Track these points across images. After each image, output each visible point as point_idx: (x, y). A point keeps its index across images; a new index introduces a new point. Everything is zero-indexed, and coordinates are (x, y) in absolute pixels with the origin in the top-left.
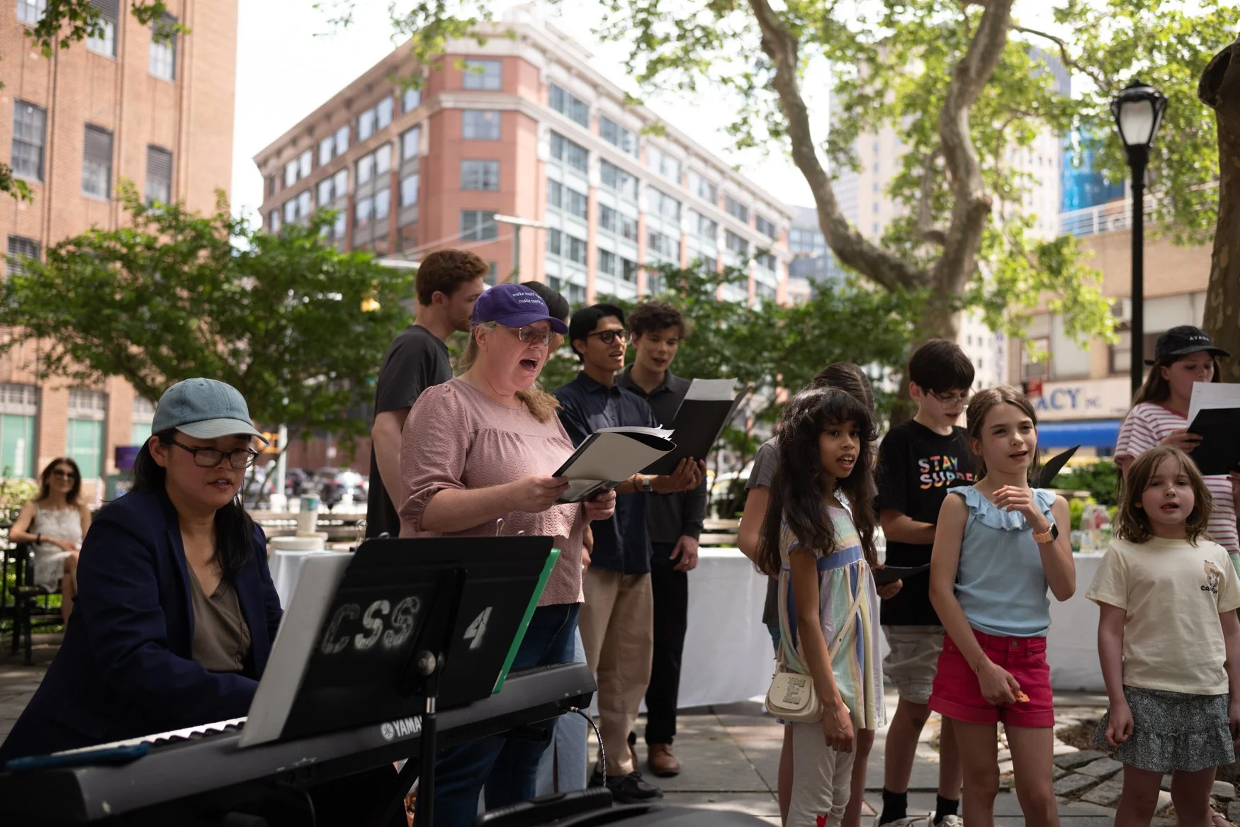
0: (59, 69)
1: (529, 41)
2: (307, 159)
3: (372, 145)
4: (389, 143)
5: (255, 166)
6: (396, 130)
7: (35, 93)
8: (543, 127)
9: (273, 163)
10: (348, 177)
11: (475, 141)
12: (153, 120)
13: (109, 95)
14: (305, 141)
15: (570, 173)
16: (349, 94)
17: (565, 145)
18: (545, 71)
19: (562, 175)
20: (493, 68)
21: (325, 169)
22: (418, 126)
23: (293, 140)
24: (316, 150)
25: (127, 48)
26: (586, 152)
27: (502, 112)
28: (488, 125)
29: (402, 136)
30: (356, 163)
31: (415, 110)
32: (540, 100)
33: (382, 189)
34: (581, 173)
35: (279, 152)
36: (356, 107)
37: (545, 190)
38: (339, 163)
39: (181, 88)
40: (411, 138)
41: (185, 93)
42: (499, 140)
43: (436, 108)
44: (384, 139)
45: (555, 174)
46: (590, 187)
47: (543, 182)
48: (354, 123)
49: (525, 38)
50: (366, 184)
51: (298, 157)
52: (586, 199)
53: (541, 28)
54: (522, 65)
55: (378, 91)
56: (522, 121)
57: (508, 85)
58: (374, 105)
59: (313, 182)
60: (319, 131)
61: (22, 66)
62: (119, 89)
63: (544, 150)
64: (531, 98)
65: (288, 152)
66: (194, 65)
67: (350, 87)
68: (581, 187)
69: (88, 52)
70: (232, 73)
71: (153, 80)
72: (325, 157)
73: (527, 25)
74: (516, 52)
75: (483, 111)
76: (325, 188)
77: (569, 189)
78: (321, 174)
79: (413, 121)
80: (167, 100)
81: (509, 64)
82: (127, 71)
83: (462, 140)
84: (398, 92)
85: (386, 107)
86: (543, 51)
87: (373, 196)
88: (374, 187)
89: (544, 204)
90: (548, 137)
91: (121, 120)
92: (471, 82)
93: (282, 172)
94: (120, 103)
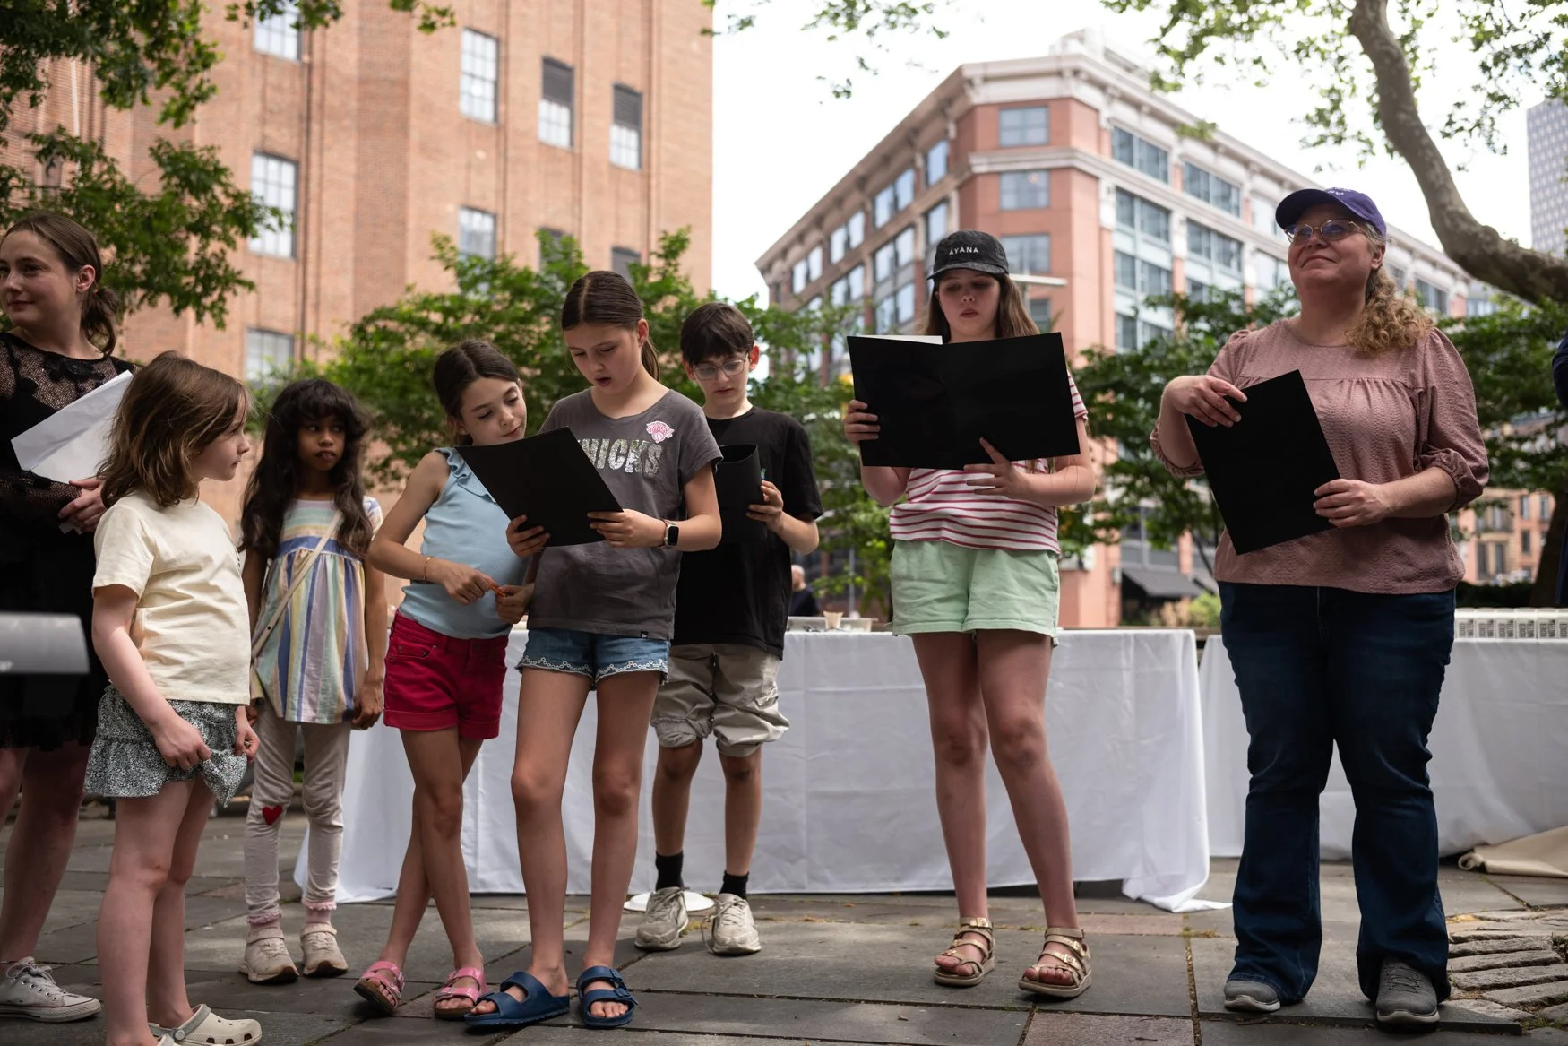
0: (510, 166)
1: (1083, 76)
2: (816, 257)
3: (891, 232)
4: (912, 226)
5: (758, 274)
6: (919, 209)
7: (484, 197)
8: (1107, 182)
9: (779, 266)
10: (865, 275)
11: (1019, 211)
12: (618, 218)
13: (567, 193)
14: (814, 236)
15: (1146, 241)
16: (861, 172)
17: (1137, 204)
18: (1106, 113)
19: (1135, 246)
20: (1038, 116)
21: (837, 266)
22: (945, 200)
23: (799, 236)
24: (826, 245)
25: (586, 136)
26: (1167, 212)
27: (1049, 170)
28: (1034, 190)
29: (926, 216)
30: (873, 255)
31: (941, 181)
32: (1099, 149)
33: (905, 285)
34: (1162, 242)
35: (784, 253)
36: (871, 186)
37: (1110, 265)
38: (854, 258)
39: (649, 176)
40: (938, 218)
41: (654, 182)
42: (1048, 207)
43: (967, 175)
44: (904, 222)
45: (1124, 244)
46: (1174, 259)
47: (1108, 255)
48: (869, 206)
49: (1076, 73)
50: (885, 280)
51: (805, 257)
52: (1170, 273)
53: (1100, 59)
54: (1075, 107)
55: (895, 164)
56: (1077, 181)
57: (1058, 135)
58: (892, 181)
59: (824, 285)
60: (828, 222)
61: (469, 166)
62: (577, 183)
63: (1109, 213)
64: (1087, 148)
65: (796, 251)
66: (663, 147)
67: (863, 163)
68: (1162, 260)
69: (542, 144)
70: (708, 153)
71: (616, 169)
72: (838, 253)
73: (1079, 56)
74: (1066, 93)
75: (1025, 172)
76: (839, 290)
77: (1144, 262)
78: (835, 273)
79: (939, 196)
80: (633, 193)
81: (1057, 108)
82: (586, 162)
83: (1001, 212)
84: (919, 162)
85: (906, 183)
86: (1102, 87)
87: (895, 294)
88: (895, 283)
89: (1110, 285)
90: (1113, 198)
91: (580, 219)
92: (1008, 138)
93: (788, 276)
94: (577, 201)
